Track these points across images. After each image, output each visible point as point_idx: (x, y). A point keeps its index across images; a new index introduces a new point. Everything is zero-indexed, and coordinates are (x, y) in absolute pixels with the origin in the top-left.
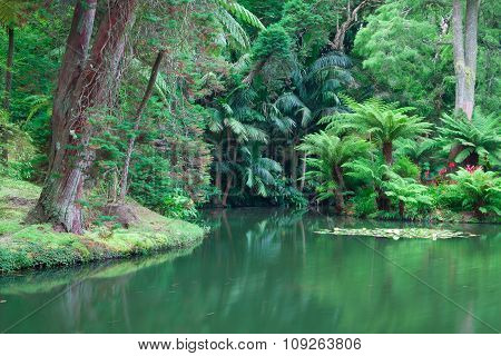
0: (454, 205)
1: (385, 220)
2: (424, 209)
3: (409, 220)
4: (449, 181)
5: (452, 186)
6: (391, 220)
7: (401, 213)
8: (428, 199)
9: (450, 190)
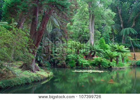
0: (94, 65)
1: (78, 68)
2: (87, 66)
3: (84, 68)
4: (93, 59)
5: (94, 60)
6: (80, 68)
7: (82, 67)
8: (88, 63)
9: (93, 61)
